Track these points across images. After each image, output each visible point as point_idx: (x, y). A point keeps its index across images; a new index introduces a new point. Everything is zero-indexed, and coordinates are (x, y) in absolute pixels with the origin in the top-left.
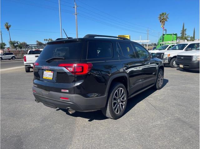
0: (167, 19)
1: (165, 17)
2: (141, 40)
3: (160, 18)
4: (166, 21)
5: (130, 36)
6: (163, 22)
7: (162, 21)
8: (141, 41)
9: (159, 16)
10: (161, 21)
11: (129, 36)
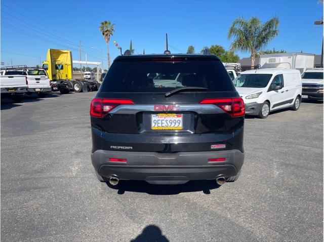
0: (113, 32)
1: (109, 29)
2: (88, 61)
3: (102, 28)
4: (111, 35)
5: (71, 52)
6: (107, 35)
7: (106, 33)
8: (88, 63)
9: (101, 25)
10: (103, 34)
11: (69, 52)
